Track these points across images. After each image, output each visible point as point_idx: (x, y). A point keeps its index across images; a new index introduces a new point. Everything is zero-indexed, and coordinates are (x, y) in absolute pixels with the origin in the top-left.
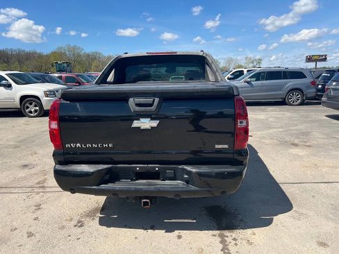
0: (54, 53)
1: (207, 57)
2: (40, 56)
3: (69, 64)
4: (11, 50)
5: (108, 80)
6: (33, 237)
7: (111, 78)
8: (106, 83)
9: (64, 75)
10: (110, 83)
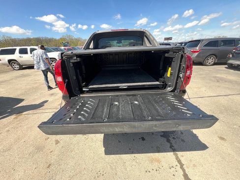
0: (61, 39)
1: (146, 32)
2: (55, 40)
3: (68, 43)
4: (42, 37)
5: (90, 47)
6: (59, 144)
7: (91, 46)
8: (89, 49)
9: (66, 48)
10: (91, 49)
